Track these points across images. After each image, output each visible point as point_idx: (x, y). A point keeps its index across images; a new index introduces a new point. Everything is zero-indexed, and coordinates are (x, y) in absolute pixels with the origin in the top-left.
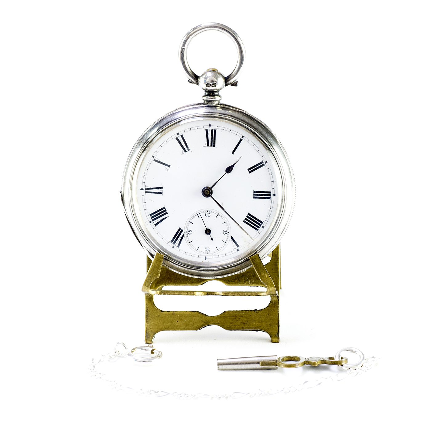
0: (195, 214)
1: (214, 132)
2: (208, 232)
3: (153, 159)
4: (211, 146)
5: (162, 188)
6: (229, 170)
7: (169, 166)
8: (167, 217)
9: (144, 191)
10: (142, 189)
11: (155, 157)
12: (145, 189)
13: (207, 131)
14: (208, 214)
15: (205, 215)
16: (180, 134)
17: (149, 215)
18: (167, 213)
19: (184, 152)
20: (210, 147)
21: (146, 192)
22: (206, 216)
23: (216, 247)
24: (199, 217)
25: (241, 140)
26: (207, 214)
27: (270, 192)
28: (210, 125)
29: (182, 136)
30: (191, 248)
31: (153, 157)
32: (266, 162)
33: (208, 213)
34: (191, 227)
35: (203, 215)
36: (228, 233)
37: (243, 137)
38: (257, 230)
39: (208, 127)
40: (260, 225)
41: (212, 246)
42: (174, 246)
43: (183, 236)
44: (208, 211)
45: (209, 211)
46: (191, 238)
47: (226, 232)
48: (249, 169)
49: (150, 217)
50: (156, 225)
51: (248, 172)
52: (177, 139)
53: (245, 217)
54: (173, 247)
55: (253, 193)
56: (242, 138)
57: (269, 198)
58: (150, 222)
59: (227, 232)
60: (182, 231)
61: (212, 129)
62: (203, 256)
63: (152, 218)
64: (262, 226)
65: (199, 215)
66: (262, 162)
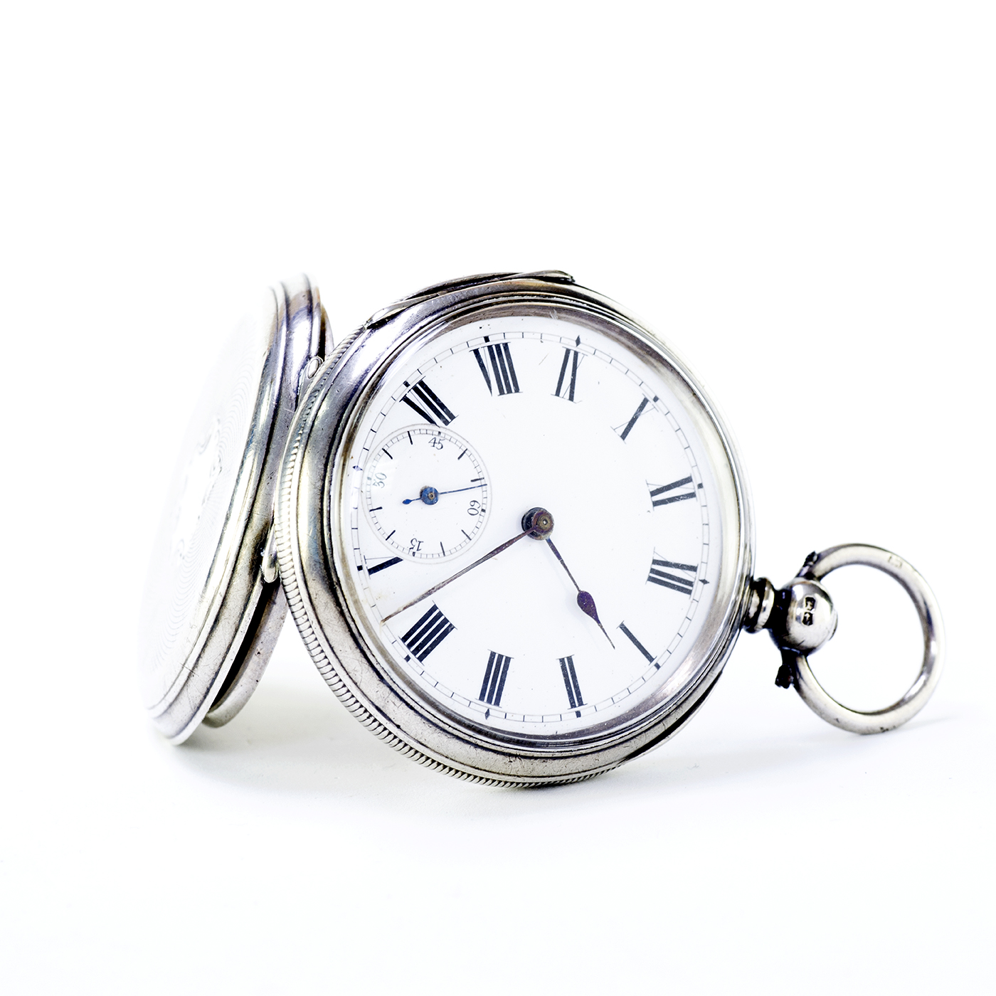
0: (484, 471)
1: (685, 587)
2: (429, 496)
3: (650, 398)
4: (652, 571)
5: (571, 398)
6: (586, 602)
7: (624, 436)
8: (490, 389)
9: (573, 346)
10: (578, 342)
11: (653, 402)
12: (577, 350)
13: (694, 569)
14: (477, 509)
15: (475, 501)
16: (699, 492)
17: (505, 341)
18: (502, 392)
19: (654, 488)
20: (649, 565)
21: (568, 351)
22: (472, 503)
23: (381, 508)
24: (472, 481)
25: (651, 659)
26: (476, 506)
27: (497, 703)
28: (704, 582)
29: (692, 495)
30: (395, 434)
31: (656, 399)
32: (578, 714)
33: (480, 510)
34: (452, 450)
35: (476, 494)
36: (411, 553)
37: (658, 666)
38: (404, 639)
39: (701, 574)
40: (415, 652)
41: (389, 496)
42: (410, 387)
43: (432, 421)
44: (483, 510)
45: (483, 513)
46: (422, 441)
47: (415, 547)
48: (570, 659)
49: (501, 341)
50: (476, 352)
51: (564, 655)
52: (688, 480)
53: (446, 615)
54: (407, 384)
55: (506, 654)
56: (654, 662)
57: (482, 698)
58: (487, 339)
59: (415, 550)
60: (446, 423)
61: (694, 586)
62: (366, 462)
63: (498, 346)
64: (411, 656)
65: (478, 483)
66: (581, 704)
